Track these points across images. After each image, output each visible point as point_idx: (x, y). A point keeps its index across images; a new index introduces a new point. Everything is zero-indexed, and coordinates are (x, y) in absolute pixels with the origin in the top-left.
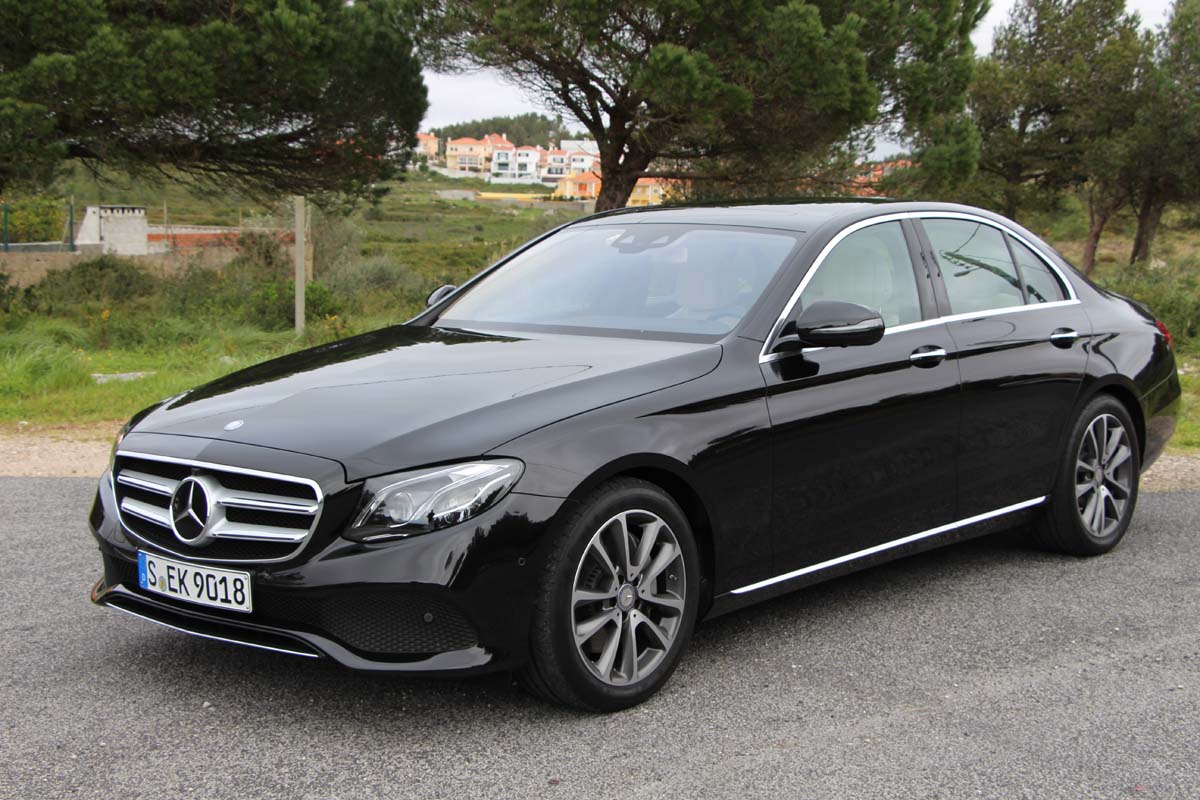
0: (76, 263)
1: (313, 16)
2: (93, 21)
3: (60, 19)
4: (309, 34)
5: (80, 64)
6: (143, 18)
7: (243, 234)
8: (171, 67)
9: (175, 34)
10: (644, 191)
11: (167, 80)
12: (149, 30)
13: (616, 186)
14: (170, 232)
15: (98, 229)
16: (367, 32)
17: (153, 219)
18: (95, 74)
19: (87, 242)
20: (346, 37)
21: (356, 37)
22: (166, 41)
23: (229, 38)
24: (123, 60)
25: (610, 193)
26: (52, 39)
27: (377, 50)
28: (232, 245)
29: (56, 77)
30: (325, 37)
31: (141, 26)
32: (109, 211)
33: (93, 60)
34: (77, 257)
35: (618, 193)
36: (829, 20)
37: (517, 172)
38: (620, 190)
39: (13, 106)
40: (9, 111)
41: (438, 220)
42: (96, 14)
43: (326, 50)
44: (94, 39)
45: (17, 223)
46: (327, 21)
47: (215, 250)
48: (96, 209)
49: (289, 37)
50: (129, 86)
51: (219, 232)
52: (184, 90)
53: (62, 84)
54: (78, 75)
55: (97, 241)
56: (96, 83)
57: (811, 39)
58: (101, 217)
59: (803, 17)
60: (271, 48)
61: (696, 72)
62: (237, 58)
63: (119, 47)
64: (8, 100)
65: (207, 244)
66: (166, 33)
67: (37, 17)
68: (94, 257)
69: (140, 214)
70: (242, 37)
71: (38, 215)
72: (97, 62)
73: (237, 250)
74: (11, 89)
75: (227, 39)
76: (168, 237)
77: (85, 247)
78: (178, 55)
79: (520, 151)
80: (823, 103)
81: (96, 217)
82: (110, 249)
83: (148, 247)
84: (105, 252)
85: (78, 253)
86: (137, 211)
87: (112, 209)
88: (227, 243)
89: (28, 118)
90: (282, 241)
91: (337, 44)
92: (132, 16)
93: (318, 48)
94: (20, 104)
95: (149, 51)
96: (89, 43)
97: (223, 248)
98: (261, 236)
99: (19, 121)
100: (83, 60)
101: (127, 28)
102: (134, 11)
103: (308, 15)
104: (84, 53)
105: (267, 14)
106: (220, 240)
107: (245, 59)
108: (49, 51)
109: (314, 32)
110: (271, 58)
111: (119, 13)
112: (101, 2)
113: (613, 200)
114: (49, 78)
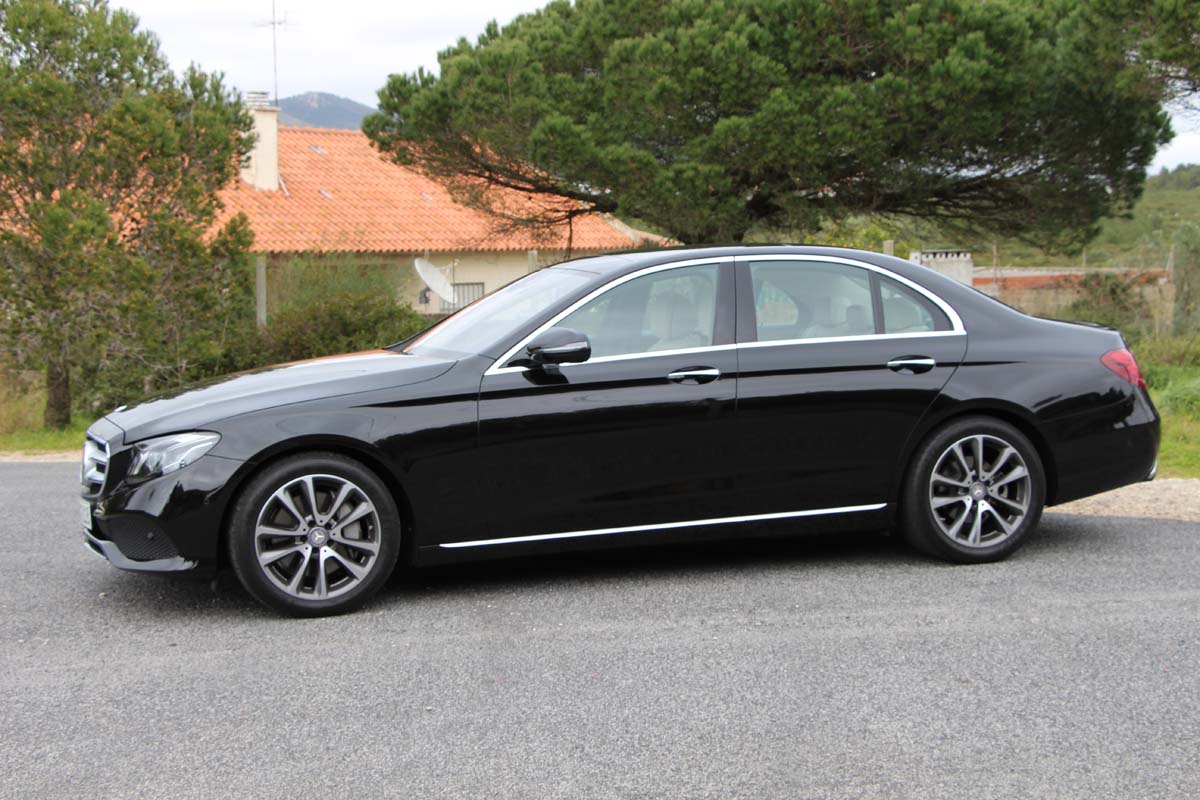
2: (773, 85)
3: (743, 85)
4: (979, 80)
5: (754, 126)
6: (820, 77)
7: (1087, 275)
8: (840, 122)
9: (843, 90)
11: (835, 134)
12: (825, 87)
14: (999, 275)
17: (981, 262)
21: (1037, 78)
22: (837, 96)
24: (794, 118)
26: (735, 104)
27: (1063, 87)
28: (1072, 287)
29: (733, 138)
30: (1001, 81)
31: (819, 84)
32: (931, 256)
33: (767, 120)
39: (695, 168)
40: (691, 173)
42: (772, 77)
43: (1001, 94)
44: (769, 101)
47: (1052, 293)
48: (918, 254)
49: (957, 84)
50: (798, 142)
51: (1057, 274)
54: (753, 136)
56: (769, 141)
60: (940, 95)
62: (908, 109)
63: (788, 106)
64: (692, 164)
65: (1043, 287)
66: (838, 89)
69: (965, 258)
70: (917, 87)
72: (771, 122)
73: (1078, 292)
76: (997, 279)
78: (846, 109)
86: (962, 255)
87: (935, 254)
88: (1066, 285)
89: (707, 178)
90: (1134, 282)
91: (1016, 87)
92: (810, 76)
93: (990, 93)
94: (700, 167)
95: (821, 108)
96: (764, 105)
97: (1060, 290)
98: (1107, 277)
99: (698, 183)
100: (757, 121)
101: (804, 87)
102: (812, 72)
103: (979, 60)
104: (759, 115)
105: (939, 62)
106: (1057, 282)
107: (914, 110)
108: (730, 115)
109: (985, 77)
110: (940, 104)
111: (797, 75)
112: (781, 66)
114: (725, 139)
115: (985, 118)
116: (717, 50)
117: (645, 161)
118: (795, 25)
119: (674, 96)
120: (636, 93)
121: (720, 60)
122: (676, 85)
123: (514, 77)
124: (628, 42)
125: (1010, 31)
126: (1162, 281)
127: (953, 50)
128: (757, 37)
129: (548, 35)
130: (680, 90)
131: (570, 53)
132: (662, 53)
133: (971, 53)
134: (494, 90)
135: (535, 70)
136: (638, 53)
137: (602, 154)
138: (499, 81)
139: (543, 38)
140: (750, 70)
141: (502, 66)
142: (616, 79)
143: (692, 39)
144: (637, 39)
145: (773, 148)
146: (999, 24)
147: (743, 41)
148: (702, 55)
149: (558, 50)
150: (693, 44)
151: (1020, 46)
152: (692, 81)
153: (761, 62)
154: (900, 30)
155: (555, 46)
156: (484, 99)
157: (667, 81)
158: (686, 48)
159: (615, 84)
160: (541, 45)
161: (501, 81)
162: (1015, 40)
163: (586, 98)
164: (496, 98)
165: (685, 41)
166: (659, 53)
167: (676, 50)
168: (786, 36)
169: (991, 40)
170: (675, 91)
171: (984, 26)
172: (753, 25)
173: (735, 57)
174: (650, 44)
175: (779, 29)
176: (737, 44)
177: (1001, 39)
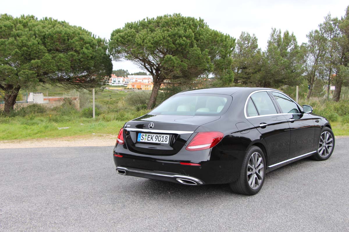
0: (28, 105)
1: (91, 50)
2: (44, 53)
3: (37, 52)
4: (90, 54)
5: (42, 62)
7: (64, 98)
8: (61, 62)
9: (61, 55)
10: (148, 87)
11: (60, 65)
12: (56, 54)
15: (33, 98)
16: (102, 53)
17: (45, 95)
18: (45, 64)
19: (30, 101)
20: (97, 54)
21: (100, 54)
22: (60, 56)
23: (74, 56)
24: (50, 61)
26: (35, 57)
29: (36, 65)
30: (93, 55)
31: (54, 53)
32: (35, 94)
33: (44, 61)
34: (28, 104)
36: (202, 50)
37: (118, 83)
38: (158, 86)
39: (28, 72)
40: (27, 73)
41: (100, 94)
42: (44, 51)
43: (93, 57)
44: (44, 56)
46: (93, 51)
47: (58, 102)
48: (32, 93)
49: (86, 55)
52: (63, 67)
53: (38, 66)
54: (41, 64)
55: (33, 101)
56: (45, 66)
57: (198, 55)
58: (33, 95)
59: (196, 50)
60: (82, 58)
61: (175, 60)
62: (75, 60)
63: (50, 58)
65: (56, 101)
66: (60, 55)
67: (32, 52)
68: (32, 104)
69: (42, 94)
70: (76, 55)
72: (45, 61)
73: (63, 102)
74: (27, 67)
75: (73, 56)
76: (48, 99)
77: (30, 102)
78: (62, 59)
79: (118, 78)
80: (201, 68)
81: (32, 95)
82: (36, 102)
83: (44, 101)
84: (34, 103)
85: (28, 103)
88: (61, 100)
89: (31, 74)
90: (73, 99)
91: (96, 57)
92: (52, 51)
93: (92, 57)
94: (29, 71)
95: (56, 59)
96: (43, 58)
98: (68, 98)
99: (29, 75)
100: (42, 61)
101: (51, 54)
102: (53, 50)
103: (90, 50)
104: (42, 60)
105: (81, 50)
106: (59, 100)
107: (77, 60)
108: (34, 59)
110: (82, 60)
111: (49, 51)
112: (46, 48)
113: (156, 88)
114: (35, 65)
115: (91, 62)
116: (29, 44)
117: (13, 69)
118: (48, 39)
119: (19, 54)
121: (31, 46)
122: (19, 51)
124: (2, 40)
125: (94, 44)
126: (77, 99)
127: (84, 48)
128: (39, 41)
130: (20, 53)
132: (15, 43)
133: (87, 48)
136: (7, 43)
140: (39, 49)
144: (7, 39)
147: (36, 42)
148: (25, 45)
150: (22, 42)
152: (23, 51)
153: (42, 47)
154: (74, 42)
157: (18, 50)
162: (94, 46)
165: (20, 41)
166: (13, 43)
168: (45, 42)
169: (91, 46)
170: (19, 53)
171: (89, 43)
172: (37, 39)
173: (35, 46)
174: (11, 41)
175: (43, 40)
176: (35, 43)
177: (93, 46)
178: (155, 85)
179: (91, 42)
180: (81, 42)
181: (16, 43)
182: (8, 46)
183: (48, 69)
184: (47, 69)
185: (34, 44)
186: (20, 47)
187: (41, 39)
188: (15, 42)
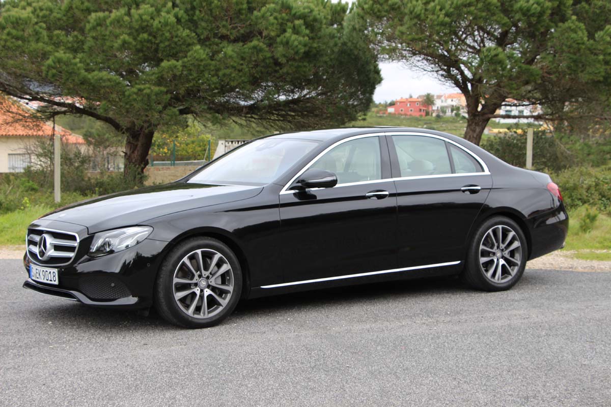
2: (189, 45)
3: (173, 45)
4: (303, 46)
5: (184, 66)
6: (218, 40)
9: (230, 49)
12: (221, 46)
13: (476, 123)
18: (191, 70)
22: (226, 53)
23: (261, 50)
24: (205, 63)
25: (472, 128)
26: (169, 55)
27: (342, 52)
29: (171, 72)
30: (311, 47)
31: (216, 44)
32: (230, 143)
33: (190, 63)
35: (477, 127)
38: (478, 125)
39: (149, 88)
40: (147, 91)
42: (189, 41)
43: (312, 54)
44: (191, 52)
45: (190, 151)
46: (313, 38)
48: (223, 142)
49: (292, 49)
50: (207, 75)
53: (175, 76)
54: (182, 71)
56: (191, 75)
58: (225, 146)
60: (283, 55)
62: (264, 60)
63: (203, 55)
64: (147, 85)
66: (226, 48)
67: (162, 45)
70: (267, 49)
71: (200, 146)
72: (192, 64)
81: (223, 146)
87: (232, 142)
89: (157, 94)
92: (212, 40)
93: (307, 53)
94: (153, 88)
96: (189, 55)
99: (152, 97)
100: (185, 63)
101: (209, 46)
103: (304, 37)
104: (185, 60)
105: (282, 36)
107: (268, 61)
108: (169, 60)
109: (305, 45)
110: (283, 60)
112: (194, 34)
113: (474, 131)
114: (167, 72)
115: (305, 66)
116: (156, 23)
118: (200, 11)
120: (108, 43)
121: (158, 29)
122: (132, 40)
123: (29, 31)
124: (101, 14)
125: (315, 20)
127: (288, 29)
128: (180, 16)
129: (44, 7)
130: (134, 43)
131: (59, 19)
132: (124, 21)
133: (296, 31)
134: (17, 39)
135: (41, 27)
136: (108, 22)
137: (90, 76)
138: (20, 33)
139: (41, 10)
140: (177, 36)
141: (21, 24)
142: (94, 35)
143: (141, 16)
144: (107, 13)
145: (193, 79)
146: (309, 17)
147: (172, 19)
148: (147, 26)
149: (52, 17)
150: (142, 19)
151: (320, 29)
152: (141, 41)
153: (185, 32)
154: (264, 17)
155: (50, 15)
156: (12, 43)
157: (126, 38)
158: (137, 21)
159: (94, 38)
160: (41, 14)
161: (22, 33)
162: (317, 25)
163: (73, 46)
164: (20, 42)
165: (136, 17)
166: (122, 23)
167: (131, 22)
168: (195, 18)
169: (308, 25)
170: (131, 44)
171: (303, 17)
172: (177, 9)
173: (168, 28)
174: (116, 16)
175: (191, 12)
176: (169, 20)
177: (311, 24)
178: (470, 123)
179: (309, 14)
180: (284, 15)
181: (127, 21)
182: (110, 28)
183: (197, 82)
184: (195, 82)
185: (166, 24)
186: (135, 32)
187: (186, 11)
188: (126, 18)
